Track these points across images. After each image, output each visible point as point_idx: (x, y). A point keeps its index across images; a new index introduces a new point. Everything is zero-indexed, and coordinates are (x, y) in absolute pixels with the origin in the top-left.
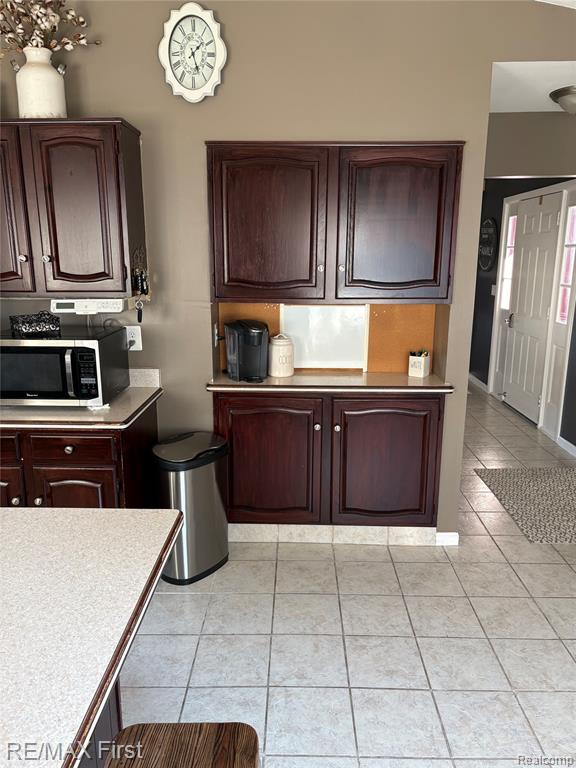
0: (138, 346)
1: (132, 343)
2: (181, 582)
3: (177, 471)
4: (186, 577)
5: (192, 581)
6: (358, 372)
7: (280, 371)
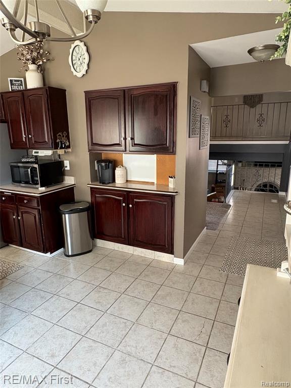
0: (68, 168)
1: (66, 167)
2: (68, 256)
3: (65, 214)
4: (70, 254)
5: (72, 256)
6: (153, 184)
7: (119, 181)
